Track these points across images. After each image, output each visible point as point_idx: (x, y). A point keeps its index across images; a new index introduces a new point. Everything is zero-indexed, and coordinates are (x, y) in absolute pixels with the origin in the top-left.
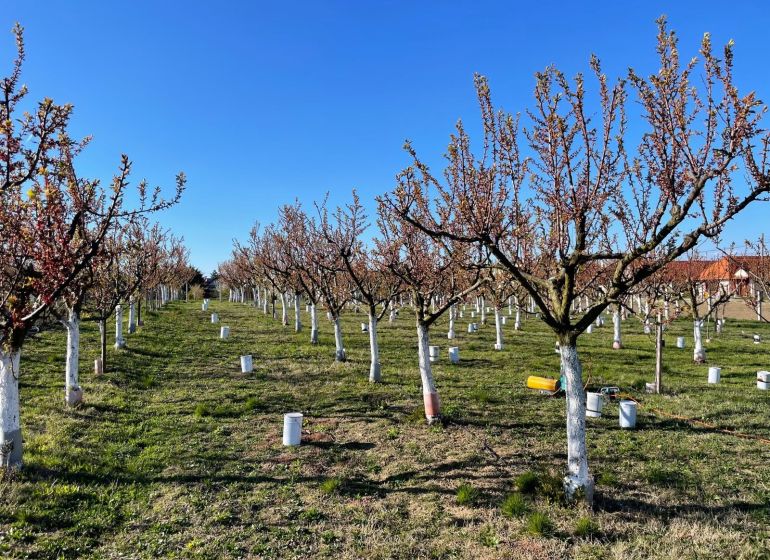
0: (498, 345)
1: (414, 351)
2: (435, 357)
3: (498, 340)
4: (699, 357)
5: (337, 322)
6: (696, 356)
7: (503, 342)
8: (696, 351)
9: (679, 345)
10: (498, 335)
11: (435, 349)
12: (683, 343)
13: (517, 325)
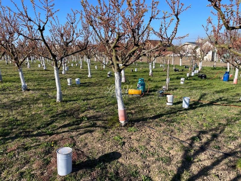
0: (89, 76)
1: (53, 81)
2: (71, 83)
3: (89, 73)
4: (151, 75)
5: (21, 71)
6: (150, 74)
7: (91, 74)
8: (150, 73)
9: (136, 71)
10: (89, 72)
11: (71, 80)
12: (137, 70)
13: (81, 67)
